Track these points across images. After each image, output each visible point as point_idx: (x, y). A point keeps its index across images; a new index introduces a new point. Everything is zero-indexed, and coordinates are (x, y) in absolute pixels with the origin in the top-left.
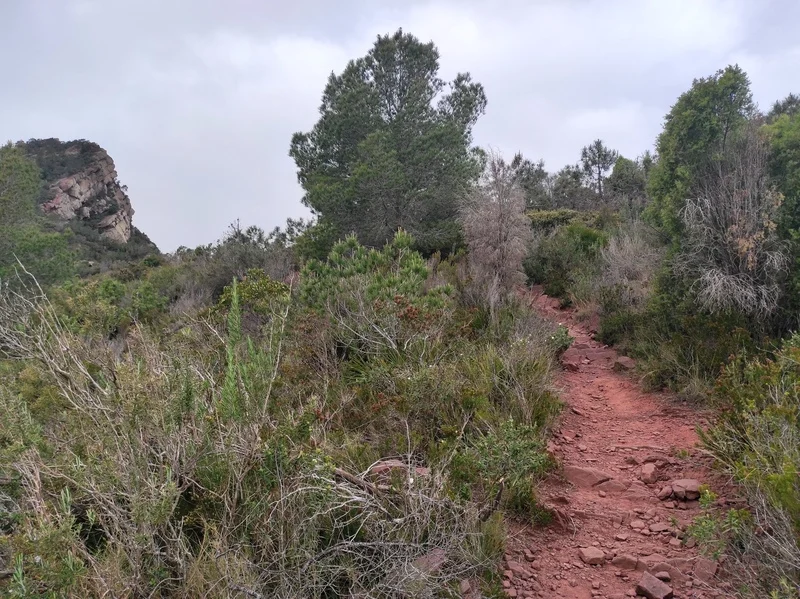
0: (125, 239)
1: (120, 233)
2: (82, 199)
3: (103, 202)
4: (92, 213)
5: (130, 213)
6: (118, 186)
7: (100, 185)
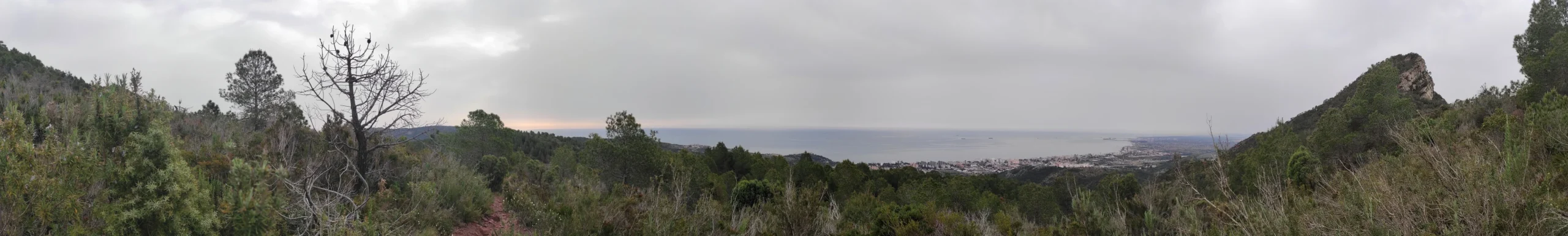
0: (1431, 98)
1: (1428, 95)
2: (1412, 81)
3: (1421, 81)
4: (1416, 87)
5: (1433, 85)
6: (1427, 73)
7: (1420, 73)
